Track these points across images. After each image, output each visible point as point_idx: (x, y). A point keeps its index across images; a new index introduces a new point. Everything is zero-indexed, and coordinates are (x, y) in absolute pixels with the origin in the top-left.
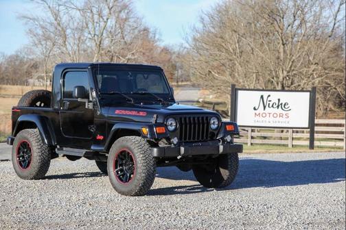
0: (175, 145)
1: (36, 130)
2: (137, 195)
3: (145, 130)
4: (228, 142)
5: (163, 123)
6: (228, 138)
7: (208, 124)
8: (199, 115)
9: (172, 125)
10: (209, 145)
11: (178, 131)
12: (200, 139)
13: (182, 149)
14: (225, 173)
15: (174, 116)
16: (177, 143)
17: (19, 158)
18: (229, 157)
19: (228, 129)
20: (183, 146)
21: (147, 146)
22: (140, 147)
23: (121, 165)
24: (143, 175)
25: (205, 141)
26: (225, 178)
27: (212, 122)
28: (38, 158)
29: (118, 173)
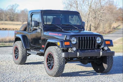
0: (74, 51)
1: (21, 42)
2: (55, 76)
3: (59, 44)
4: (105, 50)
5: (69, 40)
6: (106, 48)
7: (95, 41)
8: (92, 36)
9: (74, 41)
10: (95, 52)
11: (78, 44)
12: (91, 48)
13: (78, 53)
14: (105, 66)
15: (75, 36)
16: (76, 50)
17: (15, 54)
18: (108, 58)
19: (106, 43)
20: (79, 52)
21: (60, 52)
22: (57, 52)
23: (50, 60)
24: (57, 66)
25: (93, 49)
26: (106, 68)
27: (97, 39)
28: (21, 55)
29: (48, 65)
